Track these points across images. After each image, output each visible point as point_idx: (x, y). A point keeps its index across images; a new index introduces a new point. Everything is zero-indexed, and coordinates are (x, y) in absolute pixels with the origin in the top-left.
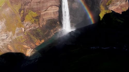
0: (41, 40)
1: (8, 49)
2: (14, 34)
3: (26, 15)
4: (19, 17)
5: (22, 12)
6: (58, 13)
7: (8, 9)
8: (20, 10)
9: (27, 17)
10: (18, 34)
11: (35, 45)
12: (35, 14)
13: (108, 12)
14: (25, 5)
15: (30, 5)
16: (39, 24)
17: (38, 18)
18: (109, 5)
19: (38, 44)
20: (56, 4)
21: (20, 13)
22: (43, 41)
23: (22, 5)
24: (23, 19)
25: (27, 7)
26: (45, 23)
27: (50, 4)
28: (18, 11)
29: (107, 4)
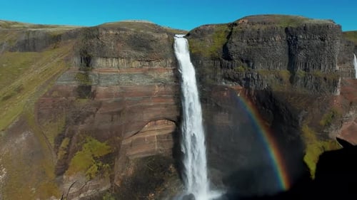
3: (75, 151)
5: (64, 143)
6: (172, 139)
8: (59, 139)
9: (78, 160)
12: (102, 148)
14: (76, 122)
15: (92, 122)
16: (112, 178)
17: (109, 158)
20: (168, 115)
21: (57, 148)
23: (67, 122)
24: (63, 168)
25: (81, 127)
26: (131, 171)
27: (151, 115)
28: (53, 139)
29: (323, 122)
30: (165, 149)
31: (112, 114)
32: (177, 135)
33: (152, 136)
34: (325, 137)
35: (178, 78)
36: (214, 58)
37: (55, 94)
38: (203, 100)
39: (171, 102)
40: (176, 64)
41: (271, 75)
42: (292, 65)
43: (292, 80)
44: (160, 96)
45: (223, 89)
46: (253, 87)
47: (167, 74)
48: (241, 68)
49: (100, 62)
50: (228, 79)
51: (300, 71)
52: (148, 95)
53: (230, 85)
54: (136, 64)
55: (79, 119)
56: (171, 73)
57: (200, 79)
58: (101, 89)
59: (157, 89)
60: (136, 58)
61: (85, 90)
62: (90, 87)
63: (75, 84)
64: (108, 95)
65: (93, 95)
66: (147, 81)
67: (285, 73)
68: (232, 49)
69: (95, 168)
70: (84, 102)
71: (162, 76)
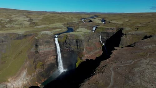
0: (45, 78)
1: (29, 85)
2: (31, 76)
3: (37, 64)
4: (33, 66)
5: (35, 63)
6: (55, 59)
7: (28, 63)
8: (34, 62)
9: (38, 66)
10: (33, 76)
11: (42, 82)
12: (41, 63)
13: (82, 61)
14: (36, 59)
15: (39, 59)
16: (44, 69)
17: (43, 65)
18: (82, 57)
19: (43, 81)
20: (54, 55)
21: (34, 64)
22: (46, 79)
23: (35, 59)
24: (36, 68)
25: (37, 60)
26: (47, 67)
27: (50, 55)
29: (81, 57)
30: (54, 62)
31: (43, 57)
32: (57, 59)
33: (51, 59)
34: (81, 59)
35: (56, 47)
36: (63, 43)
37: (31, 53)
38: (61, 51)
39: (55, 52)
40: (55, 44)
41: (73, 47)
42: (77, 46)
43: (77, 48)
44: (52, 51)
45: (65, 49)
46: (71, 49)
47: (53, 47)
48: (68, 45)
49: (39, 46)
50: (66, 47)
51: (78, 47)
52: (50, 52)
53: (67, 48)
54: (47, 46)
55: (37, 58)
56: (54, 47)
57: (60, 47)
58: (40, 52)
59: (52, 50)
60: (47, 45)
61: (37, 52)
62: (38, 51)
63: (34, 51)
64: (41, 53)
65: (39, 53)
66: (49, 49)
67: (76, 47)
68: (67, 42)
69: (41, 67)
70: (37, 54)
71: (52, 48)
